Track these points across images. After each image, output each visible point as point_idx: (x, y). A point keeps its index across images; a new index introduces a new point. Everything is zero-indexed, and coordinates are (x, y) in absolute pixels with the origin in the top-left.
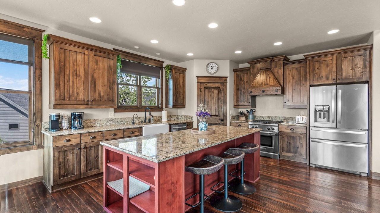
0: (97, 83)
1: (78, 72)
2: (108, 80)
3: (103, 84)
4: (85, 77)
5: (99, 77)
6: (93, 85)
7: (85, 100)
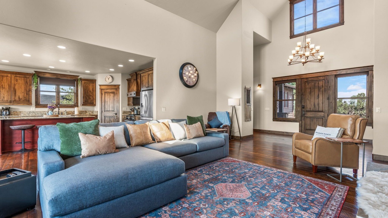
0: (17, 91)
1: (4, 86)
2: (25, 90)
3: (22, 91)
4: (9, 88)
5: (18, 88)
6: (14, 93)
7: (9, 101)
